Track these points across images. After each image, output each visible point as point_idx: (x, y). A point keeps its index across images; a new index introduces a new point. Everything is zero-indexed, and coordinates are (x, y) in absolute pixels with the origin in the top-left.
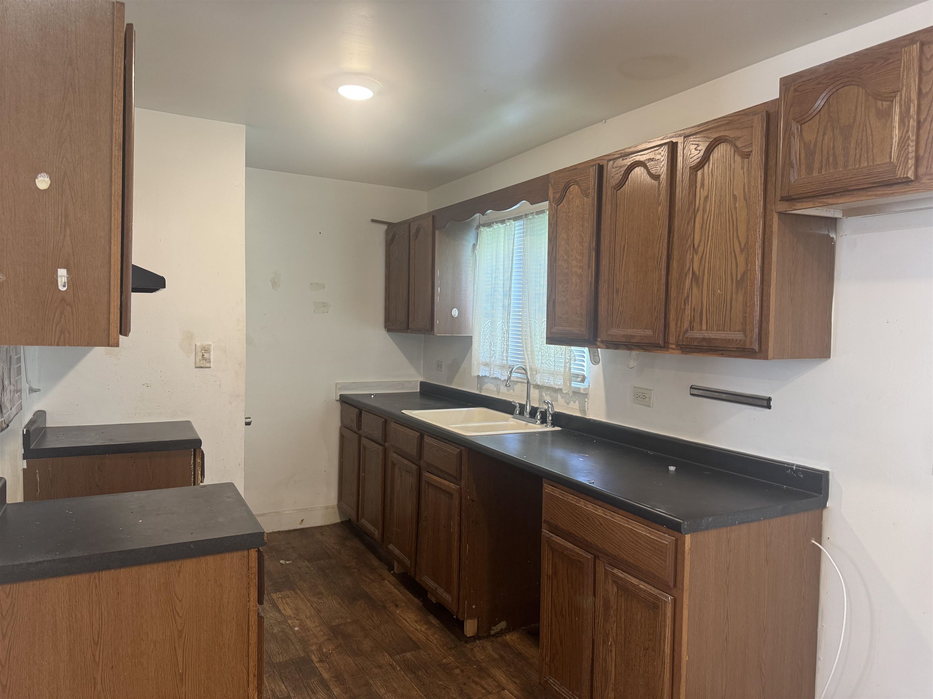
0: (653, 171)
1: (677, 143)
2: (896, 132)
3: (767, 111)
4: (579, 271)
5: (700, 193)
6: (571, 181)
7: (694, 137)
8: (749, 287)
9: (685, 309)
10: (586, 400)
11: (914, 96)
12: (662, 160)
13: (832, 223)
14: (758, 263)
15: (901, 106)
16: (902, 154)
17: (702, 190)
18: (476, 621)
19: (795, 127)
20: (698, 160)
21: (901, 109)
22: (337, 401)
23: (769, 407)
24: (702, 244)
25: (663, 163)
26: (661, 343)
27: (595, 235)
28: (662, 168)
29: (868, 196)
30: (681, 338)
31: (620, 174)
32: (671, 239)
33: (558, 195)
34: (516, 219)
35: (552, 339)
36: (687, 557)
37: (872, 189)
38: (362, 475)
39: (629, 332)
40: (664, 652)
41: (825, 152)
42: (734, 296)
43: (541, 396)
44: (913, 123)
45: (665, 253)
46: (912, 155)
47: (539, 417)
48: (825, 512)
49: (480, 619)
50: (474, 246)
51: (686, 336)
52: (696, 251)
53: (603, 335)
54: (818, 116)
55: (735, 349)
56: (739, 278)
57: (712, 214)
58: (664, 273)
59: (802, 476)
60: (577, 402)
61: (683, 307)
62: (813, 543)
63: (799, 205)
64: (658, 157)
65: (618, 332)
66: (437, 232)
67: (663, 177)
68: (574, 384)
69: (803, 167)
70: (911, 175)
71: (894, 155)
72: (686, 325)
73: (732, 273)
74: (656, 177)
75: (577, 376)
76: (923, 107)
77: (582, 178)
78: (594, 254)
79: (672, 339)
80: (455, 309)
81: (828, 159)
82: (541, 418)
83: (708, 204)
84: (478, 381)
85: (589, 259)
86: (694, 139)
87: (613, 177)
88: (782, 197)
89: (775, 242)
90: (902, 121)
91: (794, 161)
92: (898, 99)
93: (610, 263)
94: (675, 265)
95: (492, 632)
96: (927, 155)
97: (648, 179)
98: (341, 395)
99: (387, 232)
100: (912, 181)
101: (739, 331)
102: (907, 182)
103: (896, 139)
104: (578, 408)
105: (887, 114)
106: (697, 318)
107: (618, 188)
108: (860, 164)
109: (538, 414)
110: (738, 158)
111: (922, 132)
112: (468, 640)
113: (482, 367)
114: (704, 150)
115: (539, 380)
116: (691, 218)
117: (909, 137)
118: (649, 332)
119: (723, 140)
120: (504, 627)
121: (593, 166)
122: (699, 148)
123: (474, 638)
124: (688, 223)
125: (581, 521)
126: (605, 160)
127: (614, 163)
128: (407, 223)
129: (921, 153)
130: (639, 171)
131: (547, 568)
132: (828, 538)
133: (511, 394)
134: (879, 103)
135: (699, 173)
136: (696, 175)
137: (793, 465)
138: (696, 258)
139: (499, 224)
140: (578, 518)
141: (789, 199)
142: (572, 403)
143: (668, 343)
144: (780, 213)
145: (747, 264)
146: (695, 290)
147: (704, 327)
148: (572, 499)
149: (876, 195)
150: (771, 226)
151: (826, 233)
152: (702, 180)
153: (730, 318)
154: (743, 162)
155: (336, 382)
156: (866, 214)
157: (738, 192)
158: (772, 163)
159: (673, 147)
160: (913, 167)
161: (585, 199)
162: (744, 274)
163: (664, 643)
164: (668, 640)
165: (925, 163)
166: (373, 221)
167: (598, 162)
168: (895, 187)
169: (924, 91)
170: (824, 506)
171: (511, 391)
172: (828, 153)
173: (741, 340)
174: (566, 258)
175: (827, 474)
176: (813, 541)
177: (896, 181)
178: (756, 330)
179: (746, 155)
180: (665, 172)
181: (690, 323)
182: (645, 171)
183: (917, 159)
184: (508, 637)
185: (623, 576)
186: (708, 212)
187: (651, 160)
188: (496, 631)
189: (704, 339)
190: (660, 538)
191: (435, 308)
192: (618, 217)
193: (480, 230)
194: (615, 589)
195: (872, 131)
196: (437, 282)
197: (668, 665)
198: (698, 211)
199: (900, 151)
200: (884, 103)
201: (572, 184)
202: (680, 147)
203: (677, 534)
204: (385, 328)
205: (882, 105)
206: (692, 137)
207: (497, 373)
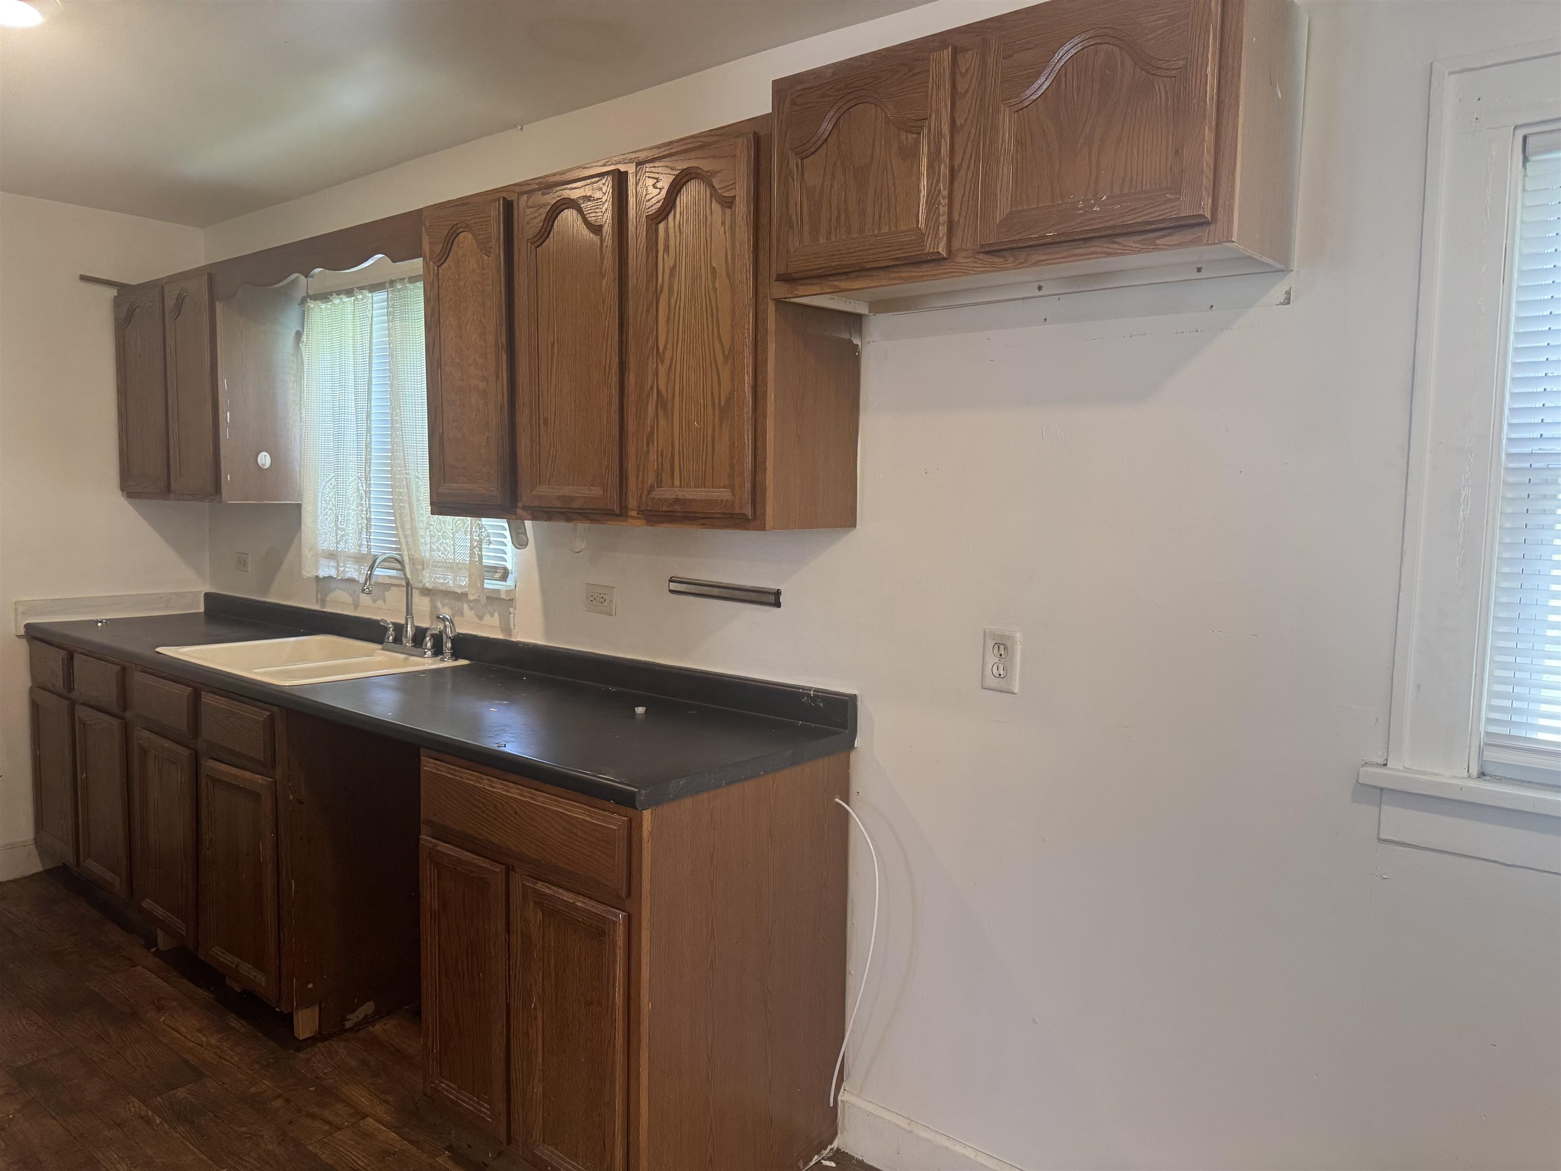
0: (591, 218)
1: (626, 173)
2: (924, 182)
3: (755, 134)
4: (482, 385)
5: (665, 262)
6: (460, 225)
7: (651, 165)
8: (736, 418)
9: (648, 452)
10: (511, 610)
11: (946, 129)
12: (604, 200)
13: (854, 321)
14: (748, 378)
15: (930, 142)
16: (931, 216)
17: (666, 257)
18: (317, 1010)
19: (793, 161)
20: (659, 205)
21: (930, 147)
22: (19, 637)
23: (778, 604)
24: (669, 346)
25: (606, 205)
26: (617, 508)
27: (504, 323)
28: (604, 214)
29: (890, 279)
30: (644, 499)
31: (539, 218)
32: (624, 337)
33: (438, 249)
34: (375, 288)
35: (440, 506)
36: (647, 848)
37: (896, 269)
38: (81, 776)
39: (567, 491)
40: (614, 1003)
41: (834, 207)
42: (717, 433)
43: (434, 608)
44: (944, 170)
45: (616, 360)
46: (943, 219)
47: (429, 644)
48: (853, 755)
49: (322, 1006)
50: (299, 335)
51: (652, 496)
52: (660, 357)
53: (526, 497)
54: (825, 147)
55: (720, 516)
56: (723, 404)
57: (683, 297)
58: (615, 392)
59: (822, 705)
60: (496, 614)
61: (645, 449)
62: (837, 803)
63: (801, 290)
64: (598, 195)
65: (549, 491)
66: (219, 306)
67: (607, 229)
68: (490, 584)
69: (806, 228)
70: (942, 250)
71: (922, 217)
72: (651, 478)
73: (712, 394)
74: (596, 229)
75: (494, 569)
76: (956, 146)
77: (476, 220)
78: (504, 356)
79: (632, 502)
80: (264, 453)
81: (838, 220)
82: (433, 646)
83: (676, 280)
84: (317, 587)
85: (497, 365)
86: (652, 169)
87: (528, 223)
88: (778, 275)
89: (771, 344)
90: (931, 166)
91: (794, 218)
92: (926, 130)
93: (531, 373)
94: (631, 379)
95: (348, 1024)
96: (962, 221)
97: (585, 232)
98: (28, 626)
99: (117, 303)
100: (944, 259)
101: (725, 487)
102: (936, 260)
103: (924, 193)
104: (498, 625)
105: (911, 154)
106: (667, 467)
107: (538, 243)
108: (880, 229)
109: (428, 639)
110: (716, 207)
111: (956, 186)
112: (300, 1045)
113: (323, 562)
114: (666, 188)
115: (428, 579)
116: (651, 303)
117: (940, 191)
118: (596, 491)
119: (694, 175)
120: (370, 1012)
121: (494, 201)
122: (659, 185)
123: (313, 1040)
124: (648, 311)
125: (483, 812)
126: (514, 192)
127: (528, 199)
128: (158, 287)
129: (956, 217)
130: (569, 216)
131: (429, 898)
132: (858, 793)
133: (380, 608)
134: (903, 136)
135: (662, 226)
136: (657, 230)
137: (810, 689)
138: (662, 370)
139: (343, 296)
140: (477, 807)
141: (787, 279)
142: (487, 616)
143: (626, 508)
144: (778, 301)
145: (732, 380)
146: (662, 422)
147: (677, 482)
148: (468, 777)
149: (901, 278)
150: (765, 321)
151: (847, 337)
152: (665, 239)
153: (713, 467)
154: (724, 214)
155: (15, 600)
157: (718, 263)
158: (764, 220)
159: (620, 180)
160: (945, 238)
161: (486, 257)
162: (730, 397)
163: (614, 990)
164: (619, 984)
165: (960, 233)
166: (84, 278)
167: (504, 195)
168: (925, 267)
169: (958, 125)
170: (850, 746)
171: (380, 602)
172: (838, 208)
173: (727, 501)
174: (457, 360)
175: (854, 698)
176: (837, 800)
177: (924, 258)
178: (748, 485)
179: (728, 203)
180: (609, 221)
181: (658, 476)
182: (580, 218)
183: (951, 226)
184: (378, 1028)
185: (550, 892)
186: (675, 294)
187: (588, 198)
188: (356, 1020)
189: (677, 501)
190: (606, 822)
191: (223, 451)
192: (540, 292)
193: (307, 306)
194: (540, 915)
195: (894, 178)
196: (224, 401)
197: (621, 1023)
198: (661, 291)
199: (928, 214)
200: (910, 135)
201: (461, 230)
202: (631, 180)
203: (630, 811)
204: (122, 489)
205: (907, 138)
206: (647, 165)
207: (353, 571)
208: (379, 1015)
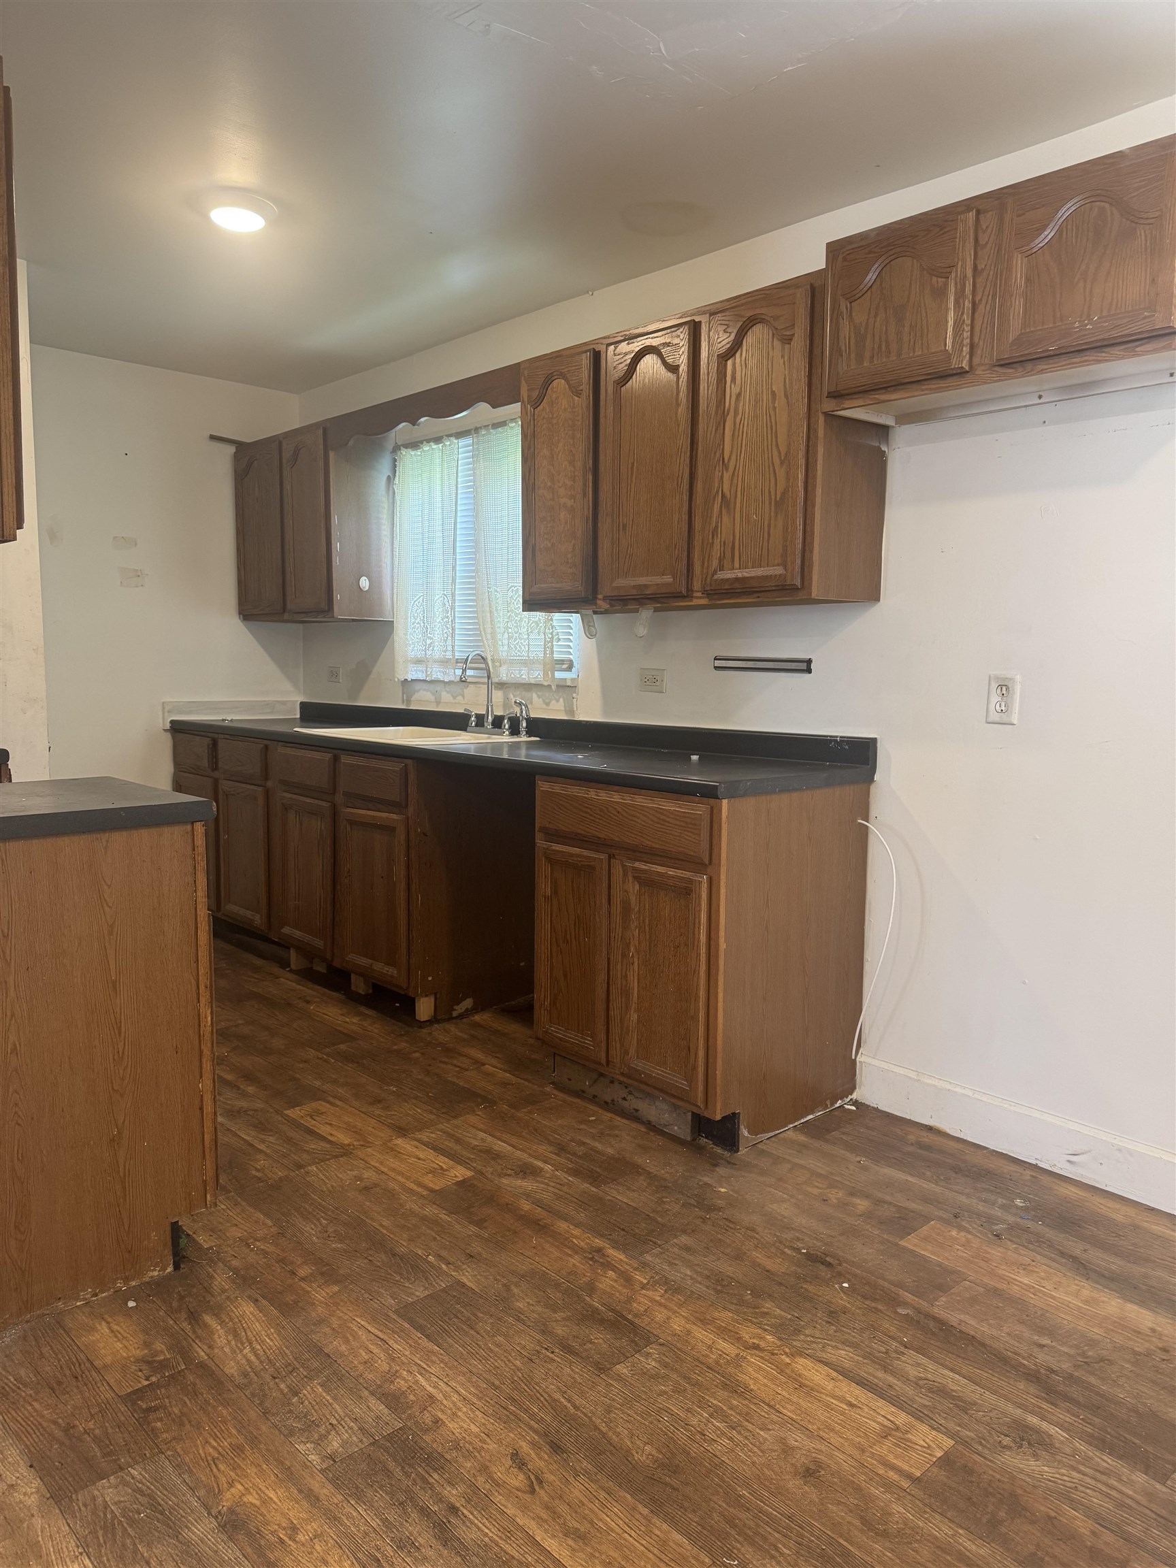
0: (670, 360)
1: (700, 322)
2: (951, 315)
3: (812, 285)
4: (570, 503)
5: (731, 390)
6: (555, 374)
7: (723, 314)
8: (790, 509)
9: (713, 543)
10: (574, 695)
11: (969, 273)
12: (681, 345)
13: (883, 431)
14: (801, 476)
15: (956, 284)
16: (956, 340)
17: (733, 386)
18: (433, 1000)
19: (843, 305)
20: (728, 346)
21: (956, 288)
22: (165, 730)
23: (809, 672)
24: (734, 457)
25: (683, 349)
26: (684, 592)
27: (591, 451)
28: (681, 358)
29: (923, 390)
30: (709, 579)
31: (625, 363)
32: (694, 453)
33: (535, 394)
34: (460, 435)
35: (531, 604)
36: (725, 827)
37: (926, 383)
38: (224, 837)
39: (642, 580)
40: (699, 941)
41: (877, 338)
42: (772, 522)
43: (507, 699)
44: (968, 304)
45: (687, 471)
46: (967, 341)
47: (507, 727)
48: (873, 788)
49: (438, 996)
50: (390, 480)
51: (716, 577)
52: (725, 466)
53: (606, 589)
54: (869, 292)
55: (774, 588)
56: (778, 499)
57: (746, 416)
58: (686, 497)
59: (847, 747)
60: (561, 700)
61: (711, 541)
62: (860, 823)
63: (847, 404)
64: (676, 341)
65: (626, 583)
66: (332, 454)
67: (683, 368)
68: (558, 675)
69: (853, 356)
70: (965, 365)
71: (949, 342)
72: (715, 563)
73: (770, 492)
74: (673, 369)
75: (562, 662)
76: (978, 286)
77: (570, 369)
78: (591, 478)
79: (697, 585)
80: (364, 578)
81: (880, 346)
82: (510, 727)
83: (741, 404)
84: (403, 690)
85: (585, 485)
86: (723, 318)
87: (615, 368)
88: (829, 393)
89: (821, 450)
90: (957, 302)
91: (843, 348)
92: (953, 275)
93: (613, 489)
94: (699, 486)
95: (455, 1014)
96: (981, 343)
97: (663, 370)
98: (172, 722)
99: (237, 458)
100: (967, 372)
101: (778, 565)
102: (961, 373)
103: (951, 323)
104: (563, 708)
105: (941, 293)
106: (728, 555)
107: (623, 383)
108: (914, 352)
109: (506, 721)
110: (777, 343)
111: (976, 316)
112: (422, 1025)
113: (411, 667)
114: (735, 331)
115: (504, 674)
116: (719, 423)
117: (964, 321)
118: (668, 579)
119: (758, 320)
120: (469, 1007)
121: (586, 352)
122: (729, 330)
123: (430, 1022)
124: (716, 430)
125: (591, 815)
126: (602, 344)
127: (616, 348)
128: (277, 442)
129: (976, 339)
130: (649, 362)
132: (878, 816)
133: (459, 703)
134: (934, 279)
135: (730, 363)
136: (726, 366)
137: (837, 737)
138: (727, 476)
139: (432, 444)
140: (587, 813)
141: (836, 395)
142: (554, 702)
143: (692, 591)
144: (826, 414)
145: (788, 479)
146: (725, 518)
147: (737, 565)
148: (576, 791)
149: (930, 389)
150: (816, 431)
151: (877, 444)
152: (733, 372)
153: (768, 550)
154: (783, 349)
155: (163, 700)
156: (920, 421)
157: (778, 387)
158: (817, 351)
159: (695, 330)
160: (968, 356)
161: (576, 398)
162: (784, 493)
163: (699, 931)
165: (979, 352)
166: (213, 438)
167: (592, 346)
168: (951, 381)
169: (979, 268)
170: (871, 778)
171: (460, 698)
172: (880, 338)
173: (780, 575)
174: (549, 484)
175: (874, 740)
176: (860, 821)
177: (951, 372)
178: (798, 561)
179: (787, 340)
180: (685, 361)
181: (720, 562)
182: (659, 361)
183: (972, 346)
184: (477, 1018)
185: (646, 868)
186: (740, 416)
187: (667, 344)
188: (460, 1011)
189: (737, 579)
190: (693, 810)
191: (334, 576)
192: (623, 424)
193: (399, 454)
194: (637, 887)
195: (926, 313)
196: (335, 534)
197: (704, 955)
198: (728, 414)
199: (954, 338)
200: (940, 280)
201: (556, 377)
202: (704, 329)
203: (712, 801)
204: (240, 614)
205: (937, 282)
206: (719, 315)
207: (437, 673)
208: (475, 1010)
